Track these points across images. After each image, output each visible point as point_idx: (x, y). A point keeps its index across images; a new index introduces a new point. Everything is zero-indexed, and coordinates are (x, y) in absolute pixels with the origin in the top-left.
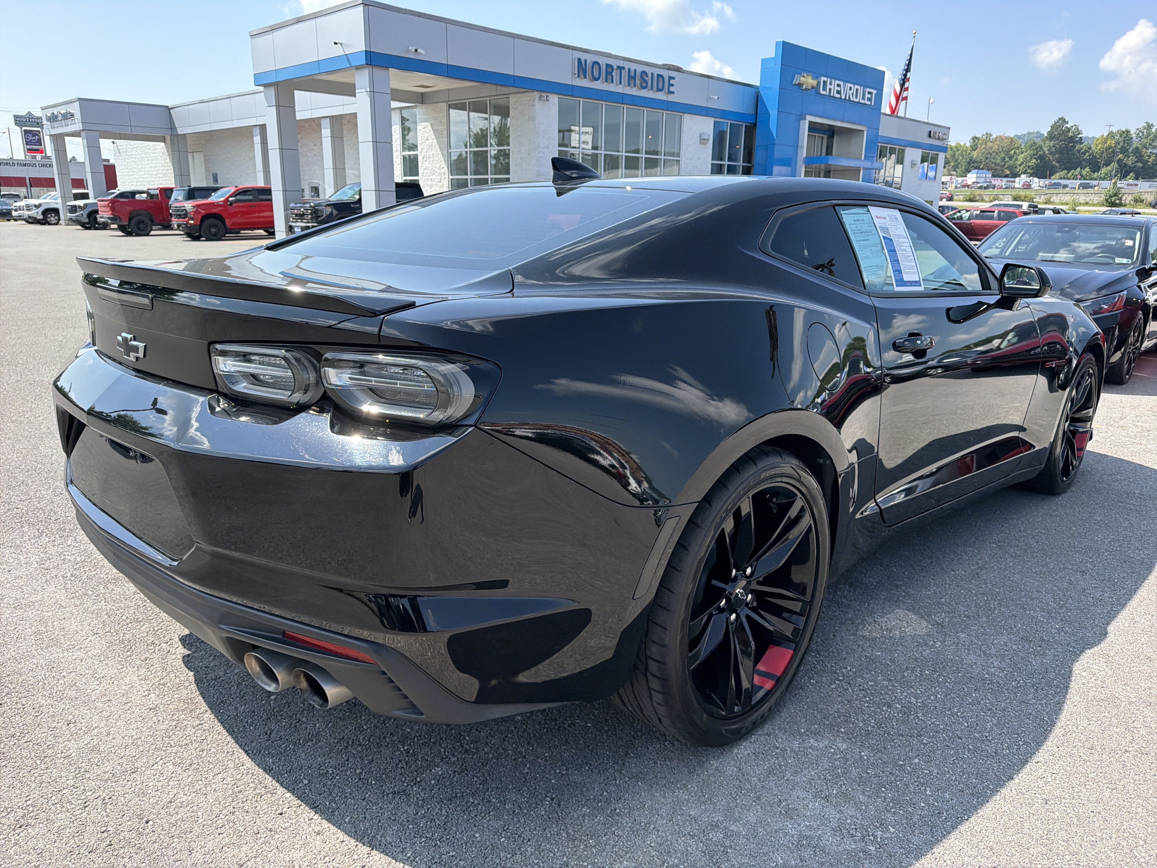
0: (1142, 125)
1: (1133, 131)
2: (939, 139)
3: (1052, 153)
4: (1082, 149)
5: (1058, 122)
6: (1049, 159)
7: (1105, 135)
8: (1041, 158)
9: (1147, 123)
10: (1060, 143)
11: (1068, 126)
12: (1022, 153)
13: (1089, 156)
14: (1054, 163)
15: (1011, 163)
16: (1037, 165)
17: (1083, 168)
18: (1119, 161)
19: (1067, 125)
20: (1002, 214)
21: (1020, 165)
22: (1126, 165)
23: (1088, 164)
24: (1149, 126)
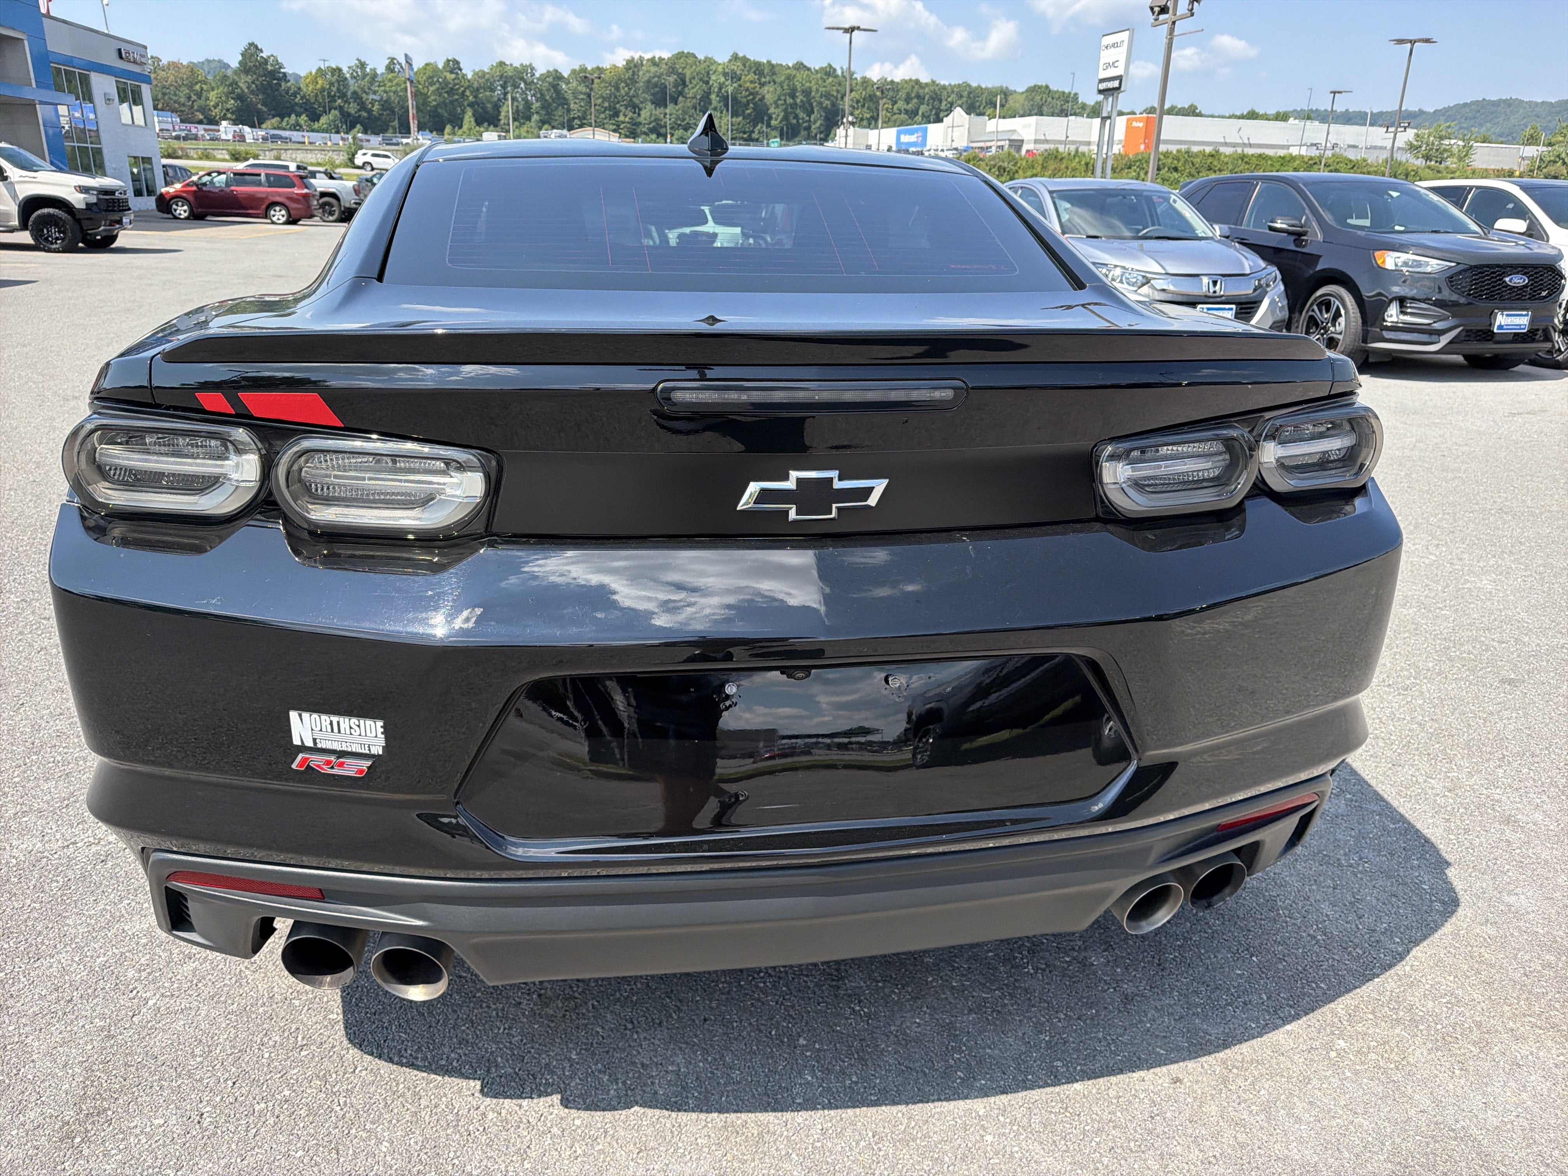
0: (353, 62)
1: (345, 70)
2: (135, 62)
3: (252, 92)
4: (289, 88)
5: (249, 49)
6: (251, 101)
7: (314, 72)
8: (240, 98)
9: (358, 60)
10: (260, 79)
11: (264, 55)
12: (213, 90)
13: (302, 98)
14: (259, 106)
15: (202, 102)
16: (237, 107)
17: (298, 115)
18: (341, 108)
19: (261, 54)
20: (272, 179)
21: (215, 107)
22: (349, 115)
23: (302, 110)
24: (362, 65)
